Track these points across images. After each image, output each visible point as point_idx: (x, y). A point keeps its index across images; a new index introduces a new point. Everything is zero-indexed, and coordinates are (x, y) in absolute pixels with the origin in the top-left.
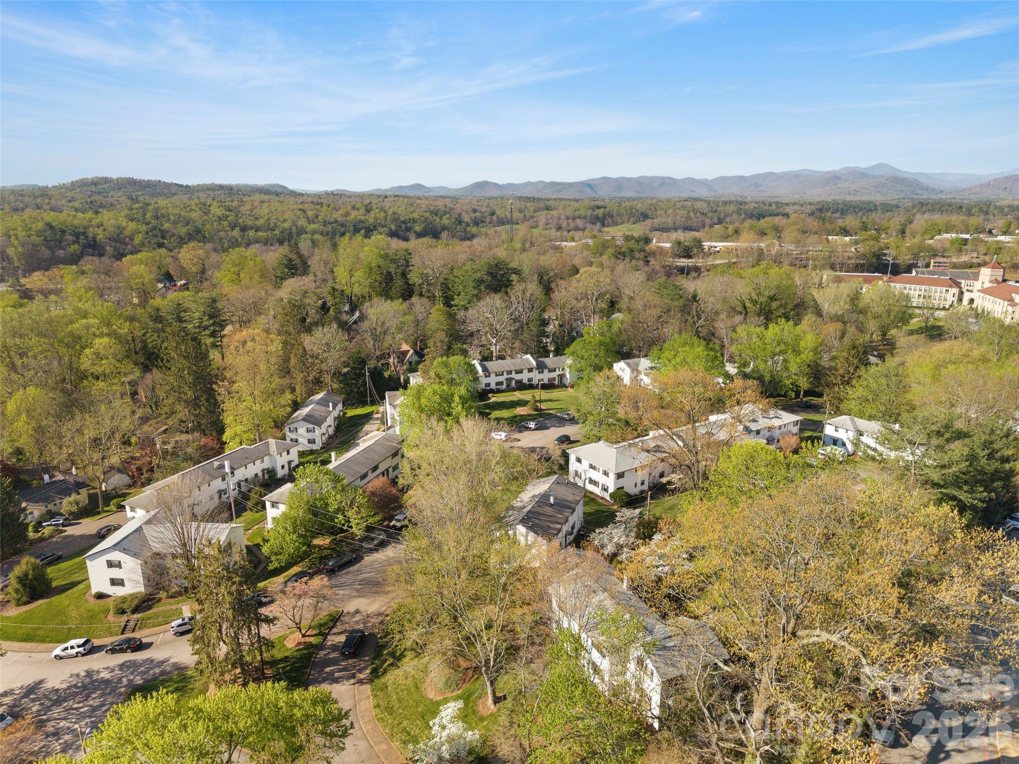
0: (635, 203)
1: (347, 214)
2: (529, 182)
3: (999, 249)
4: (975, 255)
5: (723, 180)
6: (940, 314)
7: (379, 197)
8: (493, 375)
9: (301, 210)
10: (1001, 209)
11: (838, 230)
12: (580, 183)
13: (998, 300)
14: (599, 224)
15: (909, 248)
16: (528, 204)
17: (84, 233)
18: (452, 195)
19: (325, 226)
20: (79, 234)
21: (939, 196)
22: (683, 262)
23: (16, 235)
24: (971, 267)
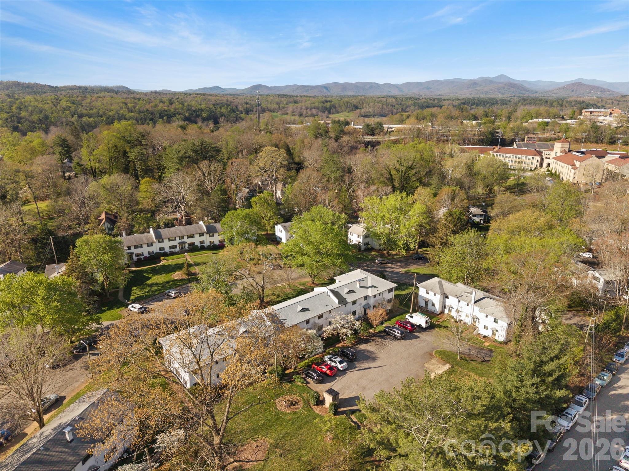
0: (351, 99)
1: (156, 106)
2: (288, 85)
3: (568, 128)
4: (553, 132)
5: (408, 84)
6: (528, 174)
7: (185, 94)
8: (166, 241)
9: (123, 103)
10: (570, 103)
11: (471, 116)
12: (320, 86)
13: (566, 165)
14: (326, 112)
15: (512, 129)
16: (283, 99)
21: (535, 95)
22: (369, 138)
24: (550, 141)
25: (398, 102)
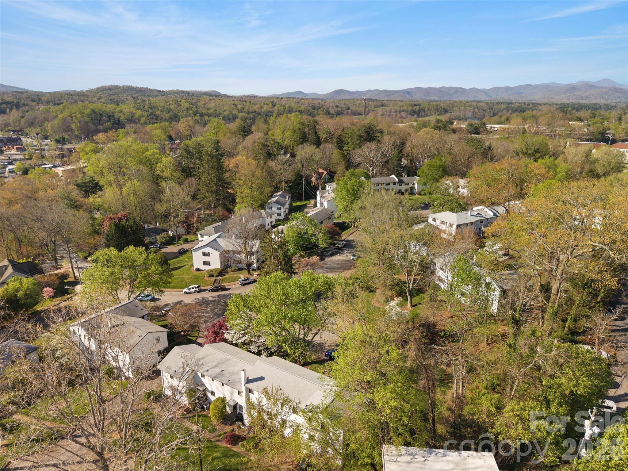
0: (438, 103)
1: (261, 107)
5: (496, 89)
7: (278, 98)
9: (234, 104)
11: (576, 118)
14: (416, 116)
15: (623, 130)
16: (371, 103)
17: (113, 116)
18: (321, 98)
19: (248, 114)
20: (110, 117)
23: (76, 117)
25: (490, 106)
